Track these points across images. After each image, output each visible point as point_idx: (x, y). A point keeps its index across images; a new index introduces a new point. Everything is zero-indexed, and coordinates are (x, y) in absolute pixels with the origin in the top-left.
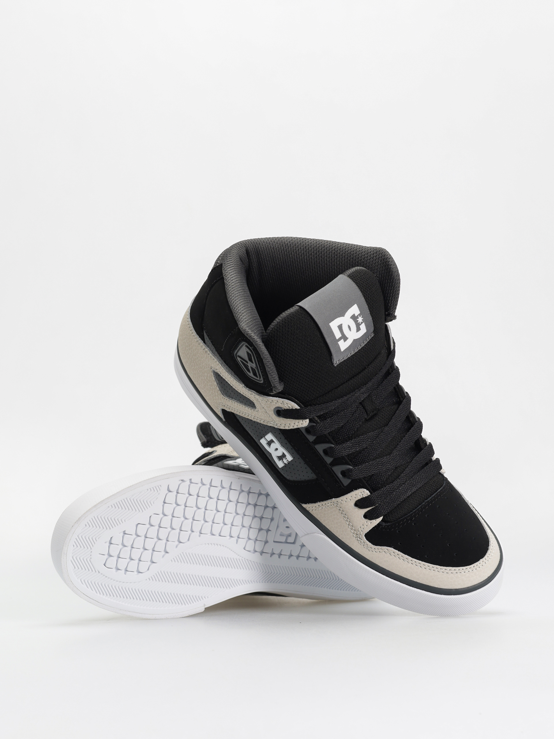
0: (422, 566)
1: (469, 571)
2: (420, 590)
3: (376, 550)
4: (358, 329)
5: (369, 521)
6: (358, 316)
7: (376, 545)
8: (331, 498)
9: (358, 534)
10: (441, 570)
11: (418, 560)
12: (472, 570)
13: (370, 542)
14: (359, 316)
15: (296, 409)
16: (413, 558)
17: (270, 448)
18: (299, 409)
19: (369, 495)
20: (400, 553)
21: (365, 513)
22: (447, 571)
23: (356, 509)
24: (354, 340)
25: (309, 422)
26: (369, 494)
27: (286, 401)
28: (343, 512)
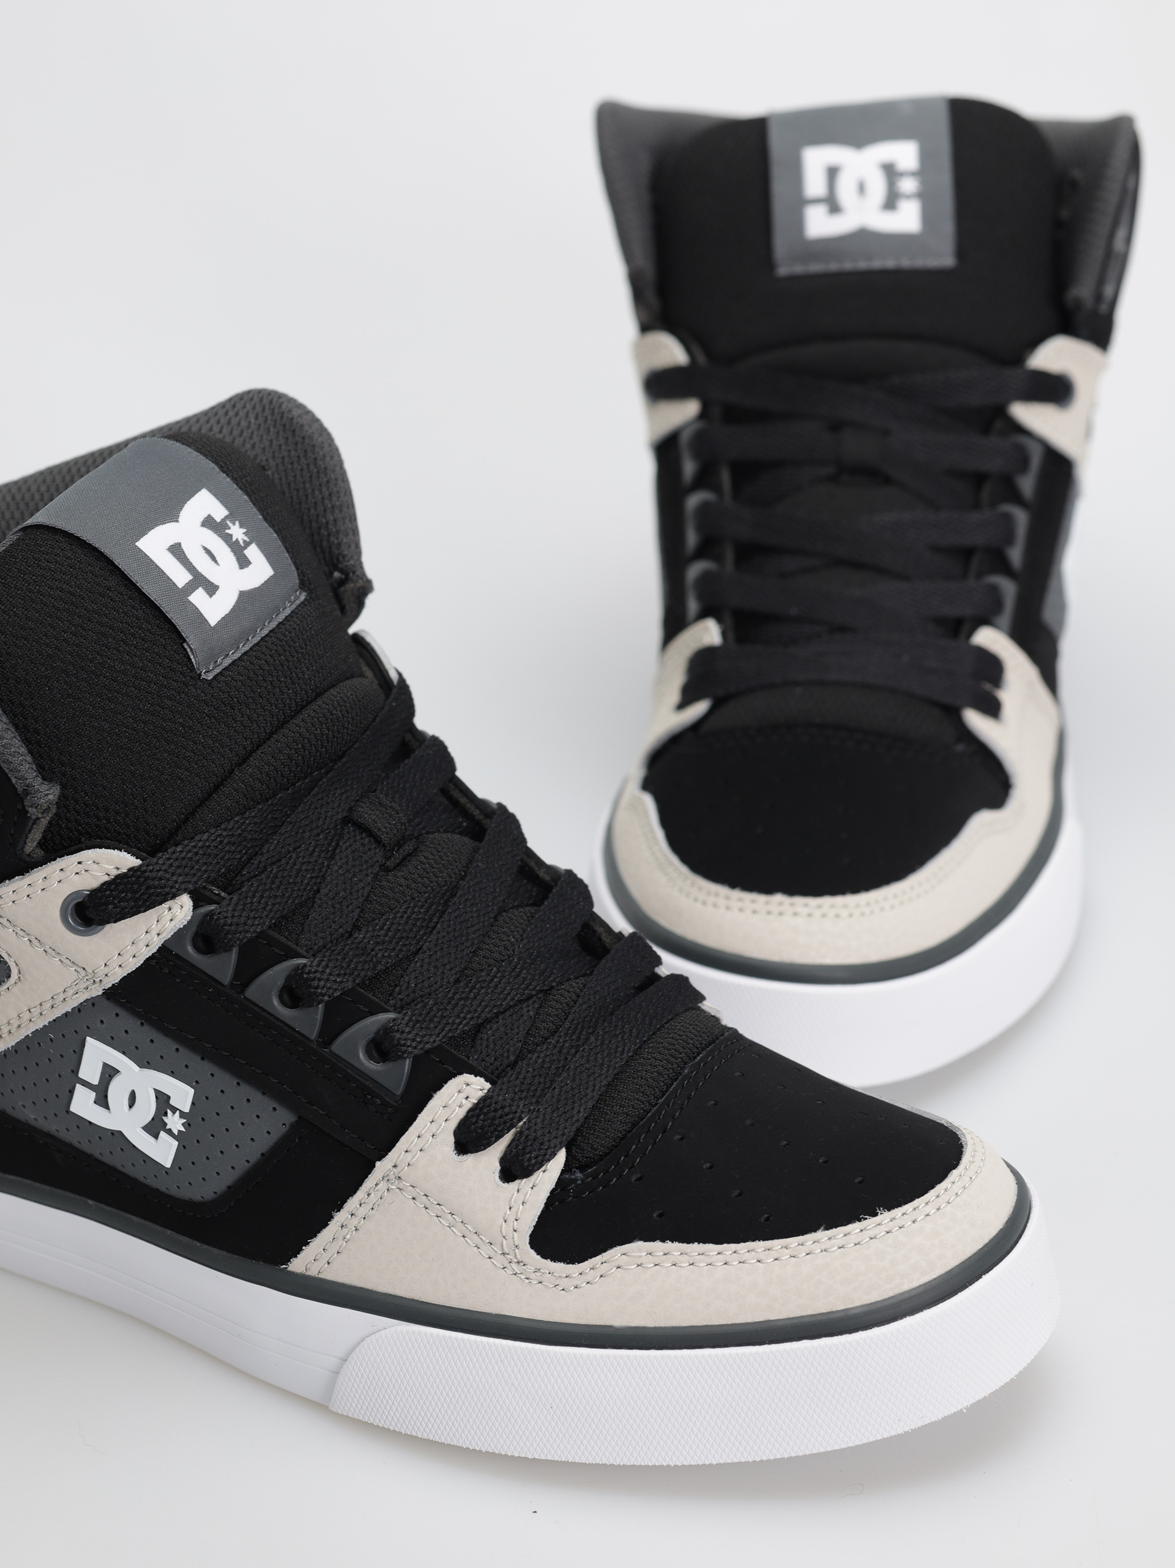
0: (762, 1256)
1: (927, 1215)
2: (789, 1343)
3: (588, 1278)
4: (244, 562)
5: (524, 1184)
6: (224, 520)
7: (581, 1259)
8: (370, 1168)
9: (506, 1251)
10: (833, 1241)
11: (742, 1244)
12: (938, 1209)
13: (554, 1260)
14: (228, 522)
15: (131, 870)
16: (721, 1244)
17: (110, 1113)
18: (141, 866)
19: (489, 1091)
20: (669, 1245)
21: (503, 1161)
22: (853, 1238)
23: (470, 1159)
24: (243, 595)
25: (191, 903)
26: (488, 1086)
27: (89, 855)
28: (425, 1199)
